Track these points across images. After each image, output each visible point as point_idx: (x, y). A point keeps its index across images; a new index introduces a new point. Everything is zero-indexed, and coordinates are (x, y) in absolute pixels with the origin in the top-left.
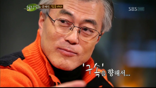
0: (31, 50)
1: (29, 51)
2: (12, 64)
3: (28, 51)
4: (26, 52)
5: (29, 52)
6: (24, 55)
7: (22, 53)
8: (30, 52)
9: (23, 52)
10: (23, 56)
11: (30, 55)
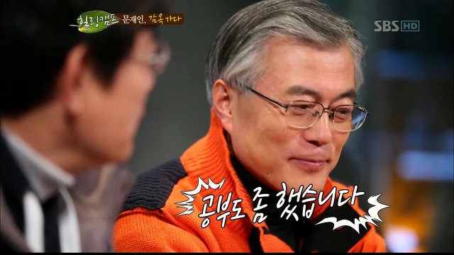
0: (200, 157)
1: (196, 159)
2: (163, 205)
3: (193, 160)
4: (190, 161)
5: (195, 162)
6: (185, 168)
7: (181, 164)
8: (197, 162)
9: (183, 163)
10: (184, 170)
11: (199, 167)
